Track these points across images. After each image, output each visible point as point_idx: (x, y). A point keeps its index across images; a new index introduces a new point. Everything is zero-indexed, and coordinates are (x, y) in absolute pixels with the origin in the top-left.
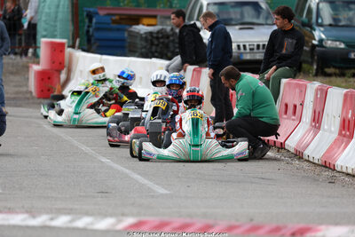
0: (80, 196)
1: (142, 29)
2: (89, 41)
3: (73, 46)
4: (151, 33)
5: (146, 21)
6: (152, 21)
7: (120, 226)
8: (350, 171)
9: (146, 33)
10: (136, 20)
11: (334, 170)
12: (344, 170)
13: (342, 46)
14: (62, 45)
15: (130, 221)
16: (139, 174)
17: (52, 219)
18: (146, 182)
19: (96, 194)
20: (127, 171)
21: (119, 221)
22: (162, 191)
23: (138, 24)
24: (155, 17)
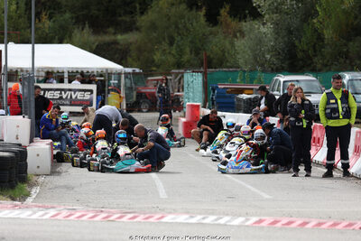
1: (244, 96)
2: (213, 104)
3: (204, 107)
4: (250, 99)
5: (246, 91)
6: (250, 92)
7: (248, 223)
9: (246, 99)
10: (241, 91)
14: (198, 106)
15: (255, 219)
17: (204, 218)
18: (256, 191)
19: (227, 199)
20: (242, 183)
21: (247, 220)
22: (267, 197)
23: (242, 93)
24: (252, 89)
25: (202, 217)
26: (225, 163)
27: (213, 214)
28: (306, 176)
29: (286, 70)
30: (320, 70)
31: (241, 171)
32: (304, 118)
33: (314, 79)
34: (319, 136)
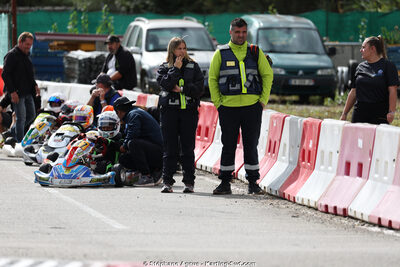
0: (33, 232)
1: (80, 54)
4: (90, 59)
5: (83, 46)
8: (312, 205)
9: (84, 59)
10: (76, 46)
11: (294, 202)
12: (306, 203)
13: (283, 72)
16: (91, 207)
18: (100, 215)
19: (50, 230)
22: (118, 226)
23: (76, 50)
24: (93, 43)
25: (8, 260)
26: (46, 169)
27: (26, 255)
28: (186, 191)
29: (151, 11)
30: (209, 12)
31: (75, 182)
32: (183, 93)
33: (200, 26)
34: (208, 123)
